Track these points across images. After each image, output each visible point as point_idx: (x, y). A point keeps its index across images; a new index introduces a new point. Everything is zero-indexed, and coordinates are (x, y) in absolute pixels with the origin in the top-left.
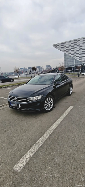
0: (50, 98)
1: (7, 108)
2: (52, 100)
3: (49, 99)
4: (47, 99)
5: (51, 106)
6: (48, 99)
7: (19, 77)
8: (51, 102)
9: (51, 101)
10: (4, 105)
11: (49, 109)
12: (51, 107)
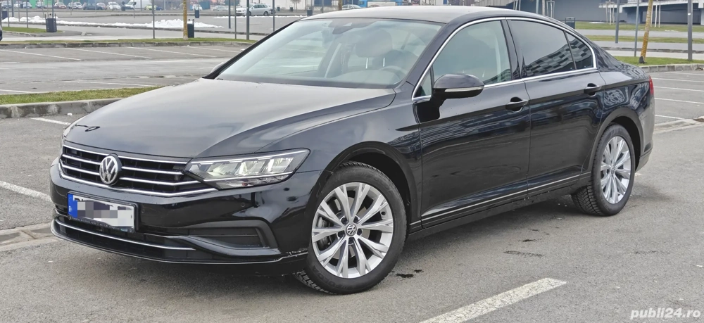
0: (363, 190)
1: (37, 252)
2: (380, 204)
3: (361, 196)
4: (341, 192)
5: (368, 252)
6: (352, 193)
7: (190, 30)
8: (377, 218)
9: (375, 208)
10: (17, 235)
11: (353, 274)
12: (374, 263)
